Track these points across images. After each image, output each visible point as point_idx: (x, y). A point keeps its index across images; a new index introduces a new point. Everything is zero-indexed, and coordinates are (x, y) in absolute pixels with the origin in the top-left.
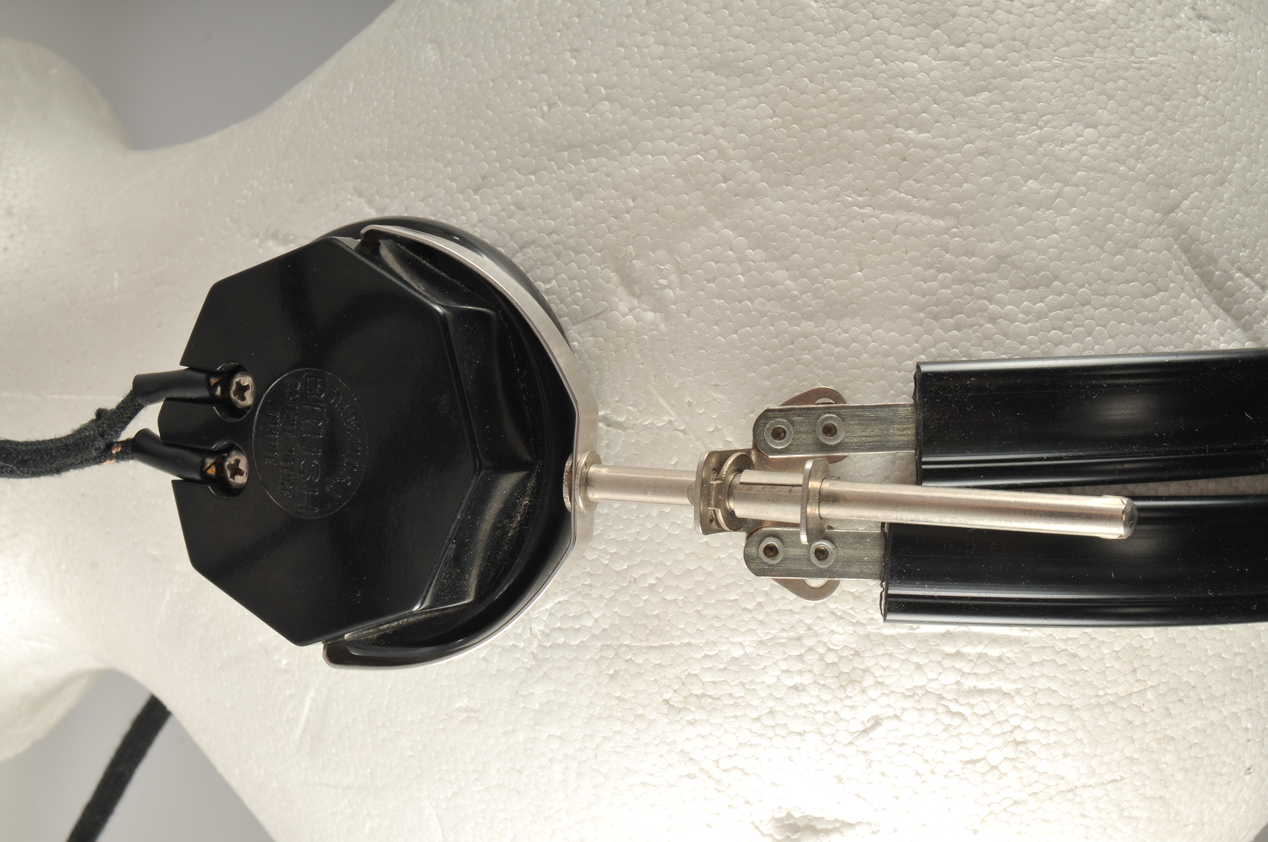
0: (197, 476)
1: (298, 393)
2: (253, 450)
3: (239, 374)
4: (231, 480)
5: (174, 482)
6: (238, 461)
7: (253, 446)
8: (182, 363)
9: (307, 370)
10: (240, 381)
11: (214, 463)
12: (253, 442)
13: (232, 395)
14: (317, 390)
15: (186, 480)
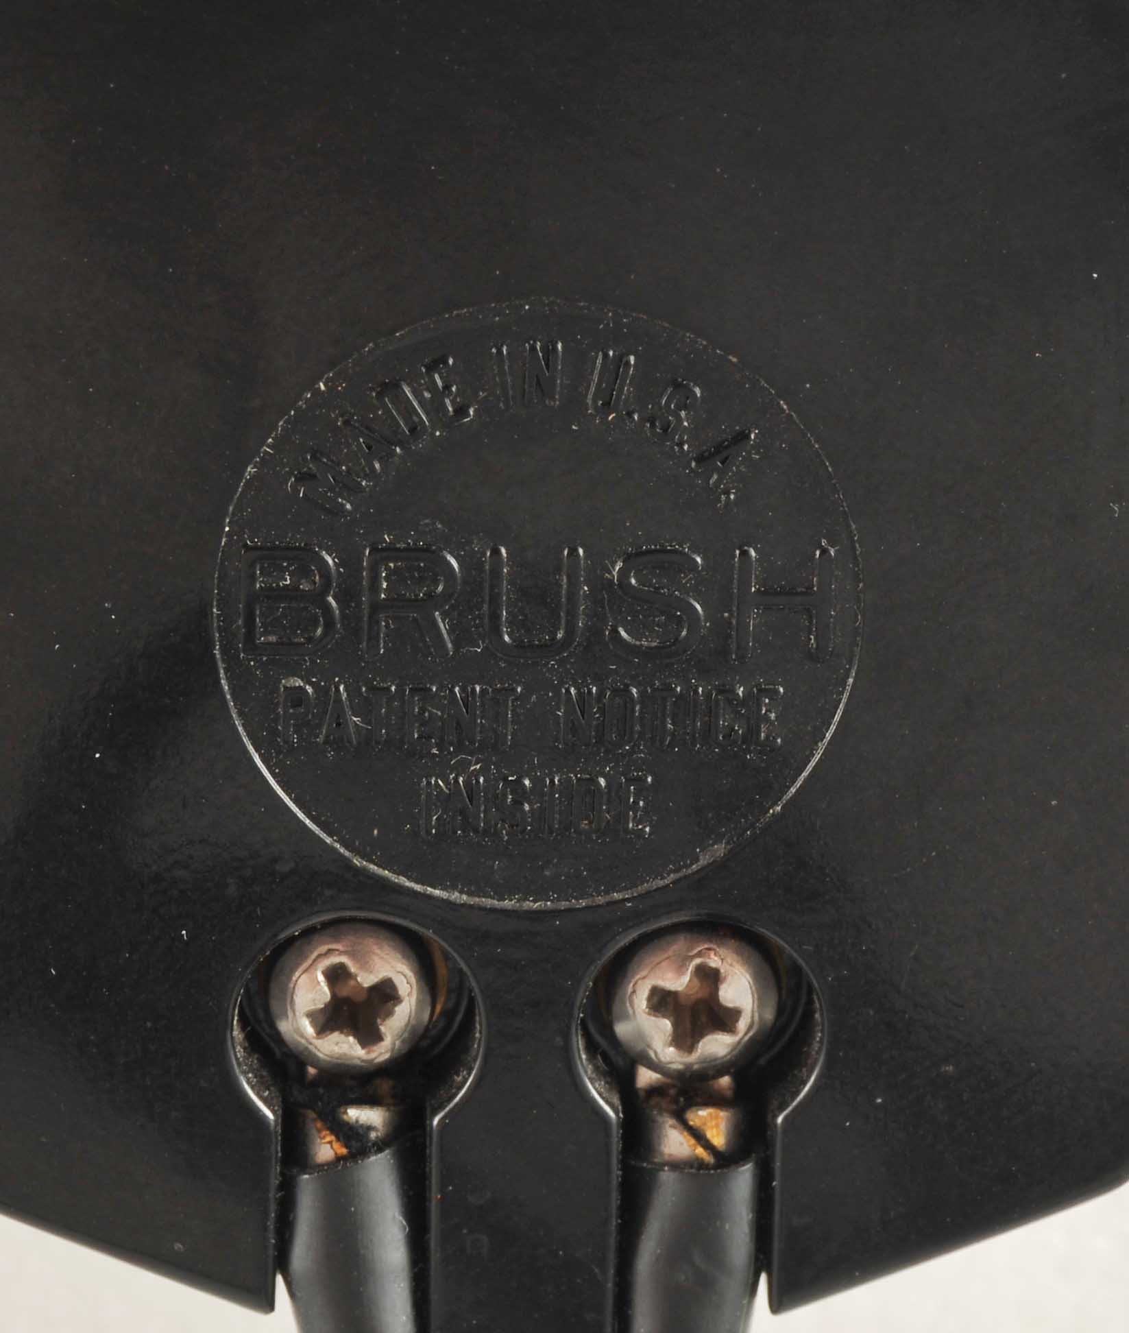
0: (743, 1180)
1: (326, 691)
2: (601, 900)
3: (284, 1027)
4: (742, 1025)
5: (779, 1303)
6: (662, 1001)
7: (583, 903)
8: (266, 1303)
9: (224, 651)
10: (311, 1015)
11: (680, 1118)
12: (564, 905)
13: (381, 1052)
14: (305, 586)
15: (761, 1259)
